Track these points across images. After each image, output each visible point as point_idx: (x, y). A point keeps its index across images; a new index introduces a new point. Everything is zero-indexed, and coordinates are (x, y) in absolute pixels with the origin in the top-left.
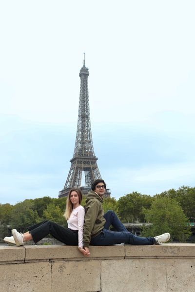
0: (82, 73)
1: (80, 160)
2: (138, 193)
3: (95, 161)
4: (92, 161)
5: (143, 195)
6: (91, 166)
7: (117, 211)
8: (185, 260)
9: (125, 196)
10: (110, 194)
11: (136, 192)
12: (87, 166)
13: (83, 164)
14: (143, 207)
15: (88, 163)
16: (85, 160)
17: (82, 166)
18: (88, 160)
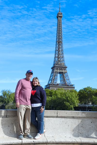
1: (57, 68)
2: (90, 87)
3: (65, 68)
5: (93, 89)
6: (63, 71)
7: (78, 97)
8: (88, 119)
9: (83, 89)
10: (74, 88)
11: (89, 87)
12: (61, 71)
13: (58, 70)
14: (93, 96)
16: (60, 68)
17: (58, 71)
18: (61, 68)
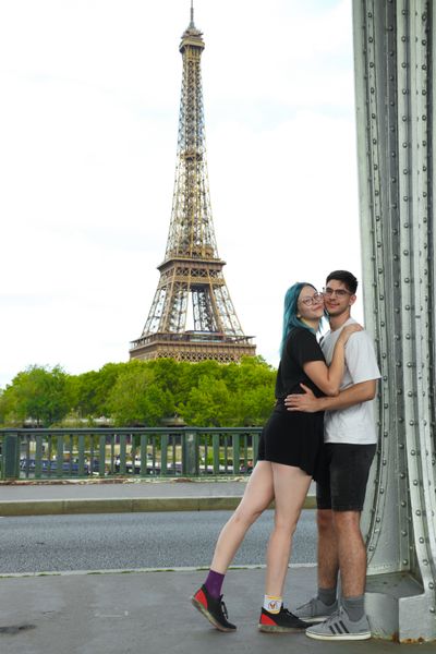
0: (187, 42)
1: (183, 266)
3: (215, 268)
4: (210, 267)
6: (209, 280)
10: (254, 347)
12: (199, 280)
13: (190, 276)
15: (202, 273)
16: (197, 266)
17: (189, 282)
18: (201, 267)
